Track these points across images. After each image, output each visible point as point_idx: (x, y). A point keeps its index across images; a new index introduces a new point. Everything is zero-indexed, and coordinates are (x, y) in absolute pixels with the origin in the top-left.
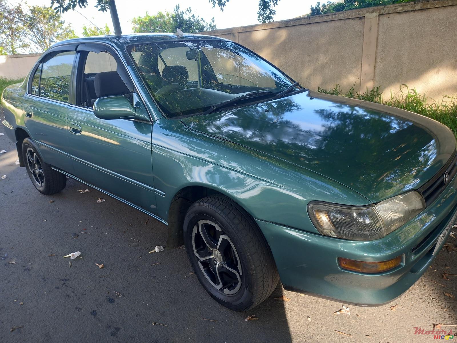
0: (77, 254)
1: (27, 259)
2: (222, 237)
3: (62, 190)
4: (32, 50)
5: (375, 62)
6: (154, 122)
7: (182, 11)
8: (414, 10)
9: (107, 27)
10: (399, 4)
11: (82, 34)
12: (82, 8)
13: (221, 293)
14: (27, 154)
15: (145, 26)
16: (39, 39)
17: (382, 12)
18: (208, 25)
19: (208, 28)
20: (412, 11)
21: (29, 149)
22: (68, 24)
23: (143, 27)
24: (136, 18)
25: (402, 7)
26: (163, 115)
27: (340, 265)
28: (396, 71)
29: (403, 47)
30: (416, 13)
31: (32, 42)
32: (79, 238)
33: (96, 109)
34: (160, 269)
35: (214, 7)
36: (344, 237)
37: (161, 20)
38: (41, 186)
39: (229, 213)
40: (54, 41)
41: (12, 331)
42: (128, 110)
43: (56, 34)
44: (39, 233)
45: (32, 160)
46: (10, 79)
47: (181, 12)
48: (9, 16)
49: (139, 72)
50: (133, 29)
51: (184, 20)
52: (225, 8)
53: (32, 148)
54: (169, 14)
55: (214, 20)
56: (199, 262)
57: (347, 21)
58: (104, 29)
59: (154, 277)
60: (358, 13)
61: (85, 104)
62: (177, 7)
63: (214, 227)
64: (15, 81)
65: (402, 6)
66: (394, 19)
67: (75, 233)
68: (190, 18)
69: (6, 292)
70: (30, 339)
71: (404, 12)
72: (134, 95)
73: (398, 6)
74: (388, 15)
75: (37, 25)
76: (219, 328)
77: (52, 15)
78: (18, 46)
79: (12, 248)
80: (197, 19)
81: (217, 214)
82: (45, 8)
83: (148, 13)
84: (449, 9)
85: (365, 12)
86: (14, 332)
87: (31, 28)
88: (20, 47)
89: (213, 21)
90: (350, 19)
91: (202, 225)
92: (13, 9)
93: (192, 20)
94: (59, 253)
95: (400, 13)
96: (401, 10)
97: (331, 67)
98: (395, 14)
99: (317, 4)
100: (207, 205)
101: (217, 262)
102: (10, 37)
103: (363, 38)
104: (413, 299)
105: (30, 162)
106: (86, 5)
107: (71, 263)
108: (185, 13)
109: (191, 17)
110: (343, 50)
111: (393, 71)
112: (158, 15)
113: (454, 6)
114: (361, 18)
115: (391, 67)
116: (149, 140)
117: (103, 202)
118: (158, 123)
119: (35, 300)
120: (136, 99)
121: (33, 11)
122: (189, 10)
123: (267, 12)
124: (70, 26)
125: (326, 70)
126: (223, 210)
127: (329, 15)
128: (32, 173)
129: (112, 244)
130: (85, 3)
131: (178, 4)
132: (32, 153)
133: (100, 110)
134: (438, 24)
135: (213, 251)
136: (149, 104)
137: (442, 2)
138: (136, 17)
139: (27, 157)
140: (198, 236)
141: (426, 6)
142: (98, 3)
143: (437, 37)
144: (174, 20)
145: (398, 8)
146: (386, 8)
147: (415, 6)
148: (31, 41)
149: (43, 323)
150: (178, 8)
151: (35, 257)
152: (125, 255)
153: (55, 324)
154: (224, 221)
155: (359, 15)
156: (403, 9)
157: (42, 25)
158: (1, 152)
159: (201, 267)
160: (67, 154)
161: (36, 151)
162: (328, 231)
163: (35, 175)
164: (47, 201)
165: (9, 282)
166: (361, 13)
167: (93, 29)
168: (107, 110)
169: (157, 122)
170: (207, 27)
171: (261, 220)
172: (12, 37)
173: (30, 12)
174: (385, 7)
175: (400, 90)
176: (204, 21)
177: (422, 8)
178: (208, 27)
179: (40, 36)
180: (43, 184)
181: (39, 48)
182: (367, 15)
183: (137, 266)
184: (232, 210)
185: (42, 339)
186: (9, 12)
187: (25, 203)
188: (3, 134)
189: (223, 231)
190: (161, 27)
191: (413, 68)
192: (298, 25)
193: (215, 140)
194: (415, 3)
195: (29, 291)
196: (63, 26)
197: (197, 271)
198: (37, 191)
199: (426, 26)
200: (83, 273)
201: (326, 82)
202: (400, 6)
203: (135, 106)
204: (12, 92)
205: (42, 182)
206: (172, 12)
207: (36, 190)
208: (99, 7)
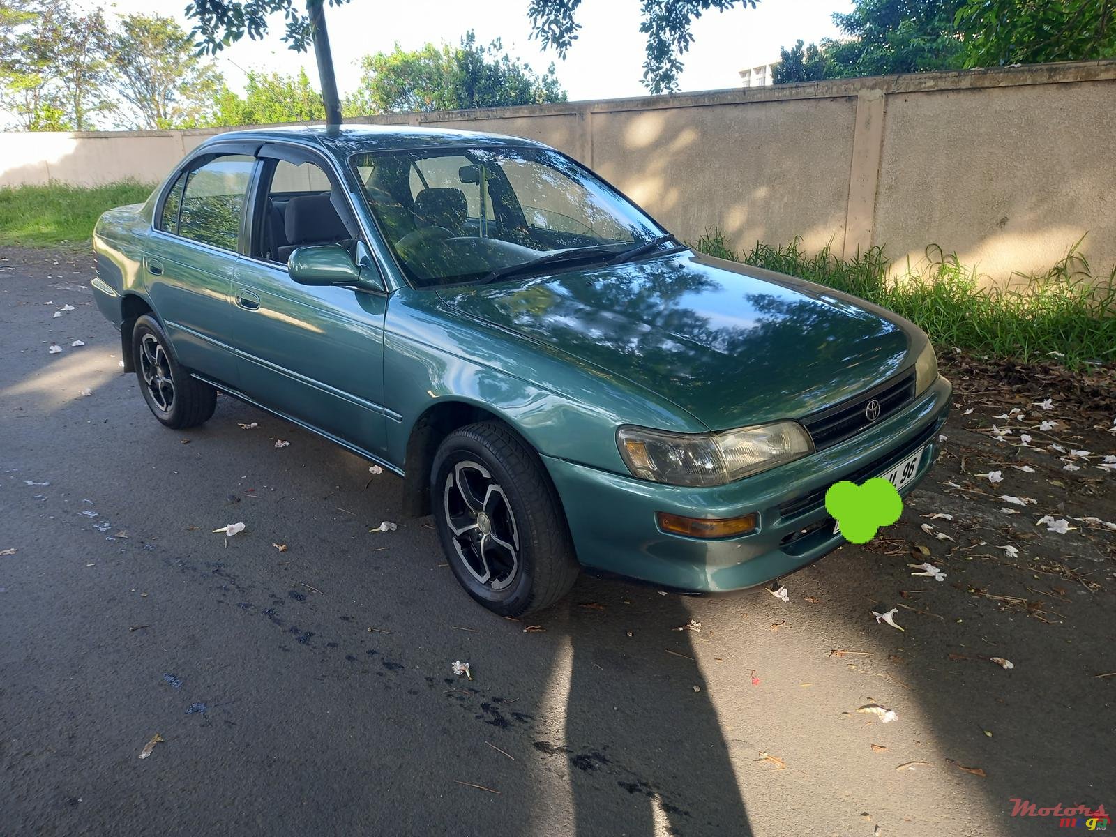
0: (240, 526)
1: (146, 531)
2: (491, 488)
3: (206, 420)
4: (122, 116)
5: (876, 194)
6: (391, 294)
7: (481, 46)
8: (957, 89)
9: (304, 75)
10: (928, 75)
11: (244, 88)
12: (255, 39)
13: (488, 588)
14: (141, 346)
15: (392, 76)
16: (140, 93)
17: (894, 88)
18: (540, 80)
19: (537, 88)
20: (953, 90)
21: (148, 336)
22: (211, 60)
23: (387, 77)
24: (372, 56)
25: (934, 80)
26: (407, 283)
27: (660, 524)
28: (917, 216)
29: (935, 165)
30: (962, 95)
31: (124, 99)
32: (241, 504)
33: (292, 267)
34: (388, 557)
35: (544, 48)
36: (666, 481)
37: (431, 63)
38: (166, 411)
39: (503, 448)
40: (174, 100)
41: (133, 630)
42: (348, 270)
43: (179, 82)
44: (166, 493)
45: (150, 358)
46: (76, 187)
47: (477, 48)
48: (73, 35)
49: (368, 201)
50: (363, 80)
51: (483, 67)
52: (569, 51)
53: (154, 334)
54: (450, 50)
55: (554, 69)
56: (454, 539)
57: (822, 104)
58: (296, 79)
59: (376, 568)
60: (843, 87)
61: (268, 256)
62: (468, 36)
63: (479, 473)
64: (88, 191)
65: (934, 78)
66: (917, 105)
67: (233, 496)
68: (497, 63)
69: (115, 578)
70: (164, 642)
71: (937, 91)
72: (360, 245)
73: (925, 78)
74: (905, 97)
75: (137, 59)
76: (478, 640)
77: (173, 37)
78: (91, 106)
79: (118, 514)
80: (513, 65)
81: (484, 448)
82: (158, 19)
83: (399, 44)
84: (1027, 92)
85: (858, 86)
86: (135, 632)
87: (124, 66)
88: (94, 110)
89: (552, 72)
90: (829, 100)
91: (461, 471)
92: (82, 20)
93: (502, 67)
94: (205, 526)
95: (928, 92)
96: (931, 87)
97: (785, 199)
98: (920, 94)
99: (797, 44)
100: (469, 435)
101: (483, 535)
102: (72, 85)
103: (854, 140)
104: (814, 617)
105: (147, 363)
106: (264, 34)
107: (228, 541)
108: (486, 50)
109: (500, 61)
110: (811, 163)
111: (913, 215)
112: (424, 50)
113: (1037, 87)
114: (850, 98)
115: (908, 205)
116: (380, 324)
117: (286, 447)
118: (398, 296)
119: (168, 592)
120: (361, 252)
121: (129, 27)
122: (497, 44)
123: (662, 65)
124: (214, 65)
125: (774, 205)
126: (494, 442)
127: (784, 89)
128: (150, 384)
129: (303, 517)
130: (261, 30)
131: (473, 30)
132: (152, 346)
133: (299, 268)
134: (1004, 121)
135: (477, 515)
136: (383, 261)
137: (1012, 77)
138: (373, 54)
139: (142, 353)
140: (454, 490)
141: (981, 83)
142: (289, 33)
143: (1002, 147)
144: (460, 66)
145: (925, 83)
146: (901, 82)
147: (960, 81)
148: (121, 97)
149: (183, 622)
150: (471, 37)
151: (162, 529)
152: (326, 534)
153: (204, 625)
154: (493, 459)
155: (846, 91)
156: (935, 85)
157: (148, 60)
158: (74, 345)
159: (458, 546)
160: (227, 347)
161: (162, 340)
162: (643, 471)
163: (155, 390)
164: (176, 440)
165: (118, 565)
166: (850, 89)
167: (270, 78)
168: (310, 270)
169: (397, 293)
170: (537, 85)
171: (549, 456)
172: (77, 86)
173: (123, 28)
174: (901, 78)
175: (926, 254)
176: (530, 69)
177: (974, 86)
178: (539, 85)
179: (143, 85)
180: (170, 408)
181: (140, 112)
182: (863, 93)
183: (347, 551)
184: (509, 443)
185: (184, 642)
186: (74, 26)
187: (134, 442)
188: (74, 308)
189: (492, 477)
190: (429, 79)
191: (953, 211)
192: (720, 105)
193: (519, 338)
194: (959, 75)
195: (155, 579)
196: (198, 63)
197: (450, 555)
198: (156, 421)
199: (981, 123)
200: (249, 556)
201: (774, 230)
202: (929, 78)
203: (360, 265)
204: (110, 223)
205: (169, 404)
206: (457, 46)
207: (153, 419)
208: (291, 42)
